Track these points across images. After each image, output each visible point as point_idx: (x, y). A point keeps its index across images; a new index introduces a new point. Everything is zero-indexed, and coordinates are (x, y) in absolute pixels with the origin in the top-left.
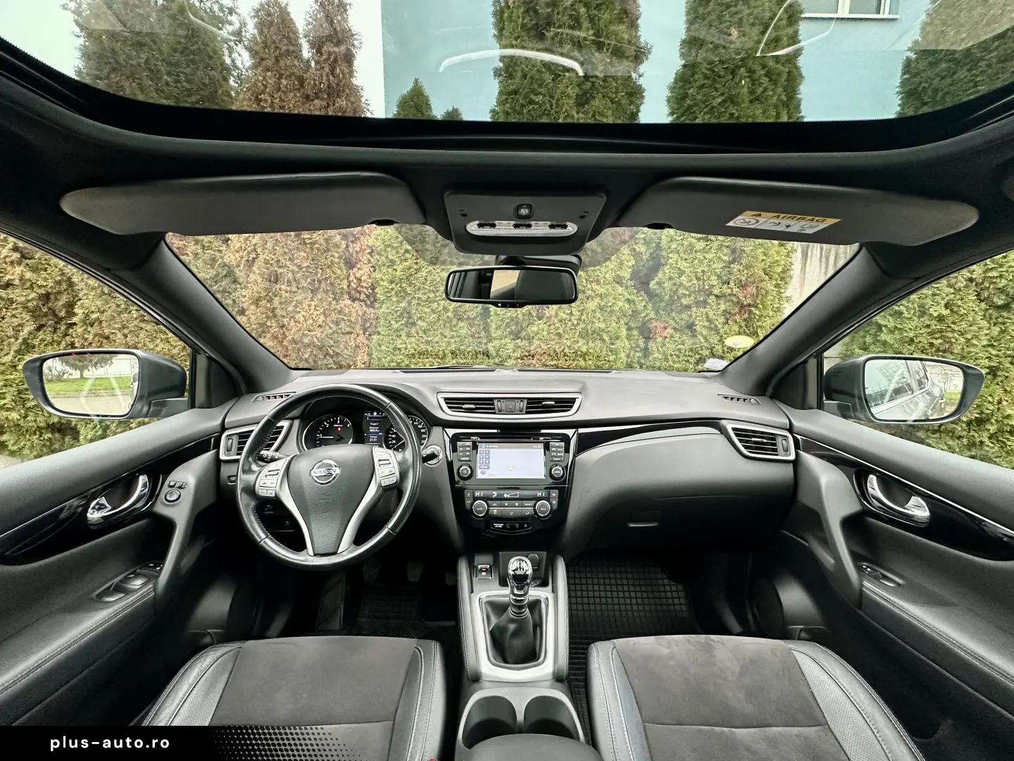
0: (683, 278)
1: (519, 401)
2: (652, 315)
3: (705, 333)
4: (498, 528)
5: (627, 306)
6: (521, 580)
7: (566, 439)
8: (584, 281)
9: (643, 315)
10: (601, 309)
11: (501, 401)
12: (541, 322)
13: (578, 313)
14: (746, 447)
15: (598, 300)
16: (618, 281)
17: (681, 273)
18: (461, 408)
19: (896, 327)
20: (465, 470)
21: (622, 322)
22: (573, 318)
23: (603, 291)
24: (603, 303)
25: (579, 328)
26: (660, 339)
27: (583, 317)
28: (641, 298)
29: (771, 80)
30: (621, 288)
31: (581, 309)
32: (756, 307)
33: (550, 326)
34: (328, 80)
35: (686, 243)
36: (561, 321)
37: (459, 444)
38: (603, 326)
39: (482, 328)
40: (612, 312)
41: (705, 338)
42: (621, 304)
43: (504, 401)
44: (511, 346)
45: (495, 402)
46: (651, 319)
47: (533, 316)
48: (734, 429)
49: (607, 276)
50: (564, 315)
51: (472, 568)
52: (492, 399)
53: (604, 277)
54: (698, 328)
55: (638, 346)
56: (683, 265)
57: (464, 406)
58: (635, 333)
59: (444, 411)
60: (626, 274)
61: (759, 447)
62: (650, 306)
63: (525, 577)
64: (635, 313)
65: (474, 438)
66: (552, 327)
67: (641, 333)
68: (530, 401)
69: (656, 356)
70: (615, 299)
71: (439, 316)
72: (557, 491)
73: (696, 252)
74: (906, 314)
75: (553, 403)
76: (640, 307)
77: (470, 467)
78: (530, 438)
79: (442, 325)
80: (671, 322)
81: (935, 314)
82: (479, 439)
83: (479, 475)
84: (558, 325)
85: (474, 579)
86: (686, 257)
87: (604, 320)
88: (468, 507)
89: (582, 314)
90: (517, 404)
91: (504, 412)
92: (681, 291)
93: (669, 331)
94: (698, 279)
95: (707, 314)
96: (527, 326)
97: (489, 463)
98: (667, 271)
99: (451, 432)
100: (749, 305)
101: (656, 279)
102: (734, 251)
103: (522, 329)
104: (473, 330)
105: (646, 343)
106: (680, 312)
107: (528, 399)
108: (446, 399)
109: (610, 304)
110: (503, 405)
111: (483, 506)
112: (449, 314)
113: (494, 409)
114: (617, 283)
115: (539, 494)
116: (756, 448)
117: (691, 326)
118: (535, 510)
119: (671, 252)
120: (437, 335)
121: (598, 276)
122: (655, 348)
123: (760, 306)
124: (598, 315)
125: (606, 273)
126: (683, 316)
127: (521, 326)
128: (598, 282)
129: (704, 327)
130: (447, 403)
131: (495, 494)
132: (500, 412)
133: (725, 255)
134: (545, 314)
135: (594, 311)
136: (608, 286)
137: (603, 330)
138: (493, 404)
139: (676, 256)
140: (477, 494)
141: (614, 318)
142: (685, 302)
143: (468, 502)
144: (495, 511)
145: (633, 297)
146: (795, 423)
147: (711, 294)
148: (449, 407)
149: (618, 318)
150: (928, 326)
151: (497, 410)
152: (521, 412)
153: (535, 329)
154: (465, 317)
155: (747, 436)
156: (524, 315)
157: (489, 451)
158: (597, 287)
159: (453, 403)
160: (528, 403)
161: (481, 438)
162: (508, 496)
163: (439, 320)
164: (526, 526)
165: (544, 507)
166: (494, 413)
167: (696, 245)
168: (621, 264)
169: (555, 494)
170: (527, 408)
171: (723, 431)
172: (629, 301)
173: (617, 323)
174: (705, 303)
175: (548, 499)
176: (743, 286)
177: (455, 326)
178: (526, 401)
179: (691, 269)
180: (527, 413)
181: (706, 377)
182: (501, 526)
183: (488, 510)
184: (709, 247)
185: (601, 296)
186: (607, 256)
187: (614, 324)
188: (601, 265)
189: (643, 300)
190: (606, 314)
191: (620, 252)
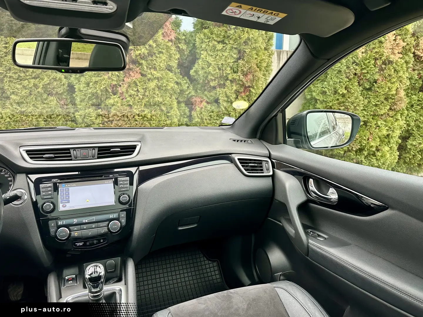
0: (210, 68)
1: (92, 149)
2: (193, 93)
3: (225, 104)
4: (79, 246)
5: (176, 86)
6: (95, 281)
7: (131, 175)
8: (145, 67)
9: (187, 93)
10: (159, 88)
11: (76, 150)
12: (115, 96)
13: (142, 91)
14: (246, 170)
15: (156, 81)
16: (169, 68)
17: (209, 65)
18: (42, 157)
19: (324, 101)
20: (48, 206)
21: (174, 97)
22: (139, 94)
23: (159, 75)
24: (160, 84)
25: (144, 101)
26: (198, 109)
27: (147, 94)
28: (185, 81)
30: (171, 74)
31: (144, 87)
32: (253, 88)
33: (122, 99)
35: (211, 44)
36: (130, 96)
37: (41, 186)
38: (161, 100)
39: (69, 101)
40: (166, 90)
41: (225, 108)
42: (172, 85)
43: (79, 150)
44: (94, 115)
45: (72, 151)
46: (192, 96)
47: (109, 92)
48: (239, 159)
49: (161, 65)
50: (132, 92)
51: (60, 279)
52: (68, 149)
53: (159, 65)
54: (221, 101)
55: (185, 114)
56: (210, 59)
57: (44, 156)
58: (183, 105)
59: (28, 162)
60: (174, 64)
61: (253, 169)
62: (191, 88)
63: (99, 277)
64: (182, 92)
65: (55, 180)
66: (124, 100)
67: (187, 104)
68: (101, 149)
69: (196, 120)
70: (168, 81)
71: (31, 91)
72: (125, 212)
73: (217, 51)
74: (328, 93)
75: (119, 149)
76: (185, 87)
77: (52, 203)
78: (102, 176)
79: (34, 99)
80: (205, 98)
81: (341, 93)
82: (59, 181)
83: (61, 208)
84: (128, 99)
85: (62, 288)
86: (211, 54)
87: (161, 96)
88: (52, 234)
89: (146, 91)
90: (90, 152)
91: (80, 159)
92: (210, 77)
93: (204, 104)
94: (219, 69)
95: (225, 92)
96: (105, 100)
97: (69, 198)
98: (200, 63)
99: (34, 177)
100: (249, 87)
101: (194, 69)
102: (239, 52)
103: (102, 101)
104: (62, 102)
105: (190, 111)
106: (210, 91)
107: (99, 147)
108: (27, 151)
109: (164, 85)
110: (78, 153)
111: (66, 231)
112: (39, 90)
113: (71, 156)
114: (169, 70)
115: (111, 216)
116: (252, 170)
117: (217, 101)
118: (108, 229)
119: (203, 50)
120: (30, 107)
121: (155, 64)
122: (195, 115)
123: (255, 87)
124: (157, 92)
125: (160, 62)
126: (212, 94)
127: (101, 99)
128: (155, 69)
129: (224, 100)
130: (28, 155)
131: (75, 221)
132: (76, 158)
133: (235, 54)
134: (118, 91)
135: (154, 89)
136: (162, 72)
137: (161, 103)
138: (70, 153)
139: (205, 53)
140: (60, 223)
141: (168, 94)
142: (212, 84)
143: (52, 230)
144: (76, 234)
145: (179, 81)
146: (272, 153)
147: (227, 79)
148: (31, 158)
149: (171, 95)
150: (338, 99)
151: (73, 157)
152: (93, 157)
153: (111, 101)
154: (54, 92)
155: (246, 163)
156: (102, 91)
157: (68, 189)
158: (155, 72)
159: (34, 154)
160: (99, 151)
161: (61, 179)
162: (86, 221)
163: (31, 94)
164: (102, 241)
165: (115, 226)
166: (71, 160)
167: (217, 46)
168: (170, 56)
169: (123, 215)
170: (98, 154)
171: (232, 161)
172: (177, 83)
173: (170, 98)
174: (223, 86)
175: (118, 219)
176: (245, 75)
177: (46, 99)
178: (97, 150)
179: (215, 62)
180: (98, 158)
181: (223, 129)
182: (81, 244)
183: (70, 234)
184: (225, 48)
185: (158, 78)
186: (160, 50)
187: (168, 99)
188: (157, 57)
189: (186, 83)
190: (162, 92)
191: (168, 48)
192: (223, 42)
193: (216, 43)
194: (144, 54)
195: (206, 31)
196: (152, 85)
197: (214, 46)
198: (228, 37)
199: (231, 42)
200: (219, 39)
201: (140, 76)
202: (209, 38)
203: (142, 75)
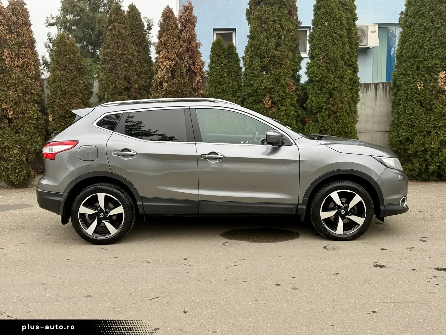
0: (313, 103)
2: (305, 116)
3: (321, 122)
5: (295, 113)
8: (280, 106)
9: (301, 116)
10: (286, 114)
16: (292, 105)
17: (313, 102)
21: (294, 119)
23: (286, 109)
27: (280, 118)
29: (340, 37)
30: (293, 107)
32: (338, 112)
34: (189, 37)
35: (314, 91)
41: (322, 124)
42: (293, 113)
46: (305, 118)
53: (286, 104)
54: (319, 120)
55: (300, 127)
56: (314, 99)
58: (299, 123)
60: (294, 102)
62: (304, 113)
64: (299, 116)
67: (302, 123)
70: (290, 111)
73: (317, 94)
76: (301, 113)
80: (311, 118)
86: (314, 96)
87: (287, 119)
89: (279, 117)
92: (313, 108)
93: (311, 122)
94: (318, 104)
95: (321, 115)
98: (309, 101)
100: (336, 112)
101: (306, 103)
102: (330, 94)
105: (303, 126)
106: (314, 115)
109: (289, 113)
114: (291, 105)
117: (317, 120)
119: (310, 94)
121: (284, 104)
122: (306, 128)
123: (340, 112)
125: (287, 103)
128: (284, 106)
129: (321, 120)
133: (328, 95)
135: (283, 116)
136: (288, 107)
141: (291, 117)
142: (314, 111)
145: (298, 110)
147: (323, 109)
149: (292, 118)
158: (284, 108)
168: (292, 99)
172: (296, 111)
173: (292, 119)
174: (320, 112)
176: (333, 106)
179: (316, 100)
184: (322, 93)
185: (285, 110)
186: (287, 97)
187: (290, 120)
188: (285, 100)
189: (301, 111)
190: (287, 116)
191: (291, 95)
192: (321, 90)
193: (317, 91)
194: (279, 99)
195: (312, 84)
196: (282, 114)
197: (316, 92)
198: (323, 87)
199: (325, 90)
200: (318, 89)
201: (277, 109)
202: (313, 88)
203: (278, 109)
